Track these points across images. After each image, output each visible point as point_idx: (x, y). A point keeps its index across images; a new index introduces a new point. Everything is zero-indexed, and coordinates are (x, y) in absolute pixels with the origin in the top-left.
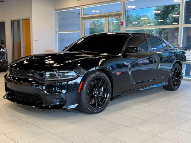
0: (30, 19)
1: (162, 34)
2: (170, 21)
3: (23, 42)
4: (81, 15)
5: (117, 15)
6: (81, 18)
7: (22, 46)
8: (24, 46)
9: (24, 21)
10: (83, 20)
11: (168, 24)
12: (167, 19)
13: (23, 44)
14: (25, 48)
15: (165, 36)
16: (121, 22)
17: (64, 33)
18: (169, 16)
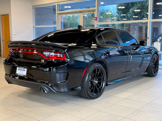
0: (9, 15)
1: (124, 26)
2: (130, 15)
3: (3, 36)
4: (58, 11)
5: (91, 11)
6: (57, 13)
7: (1, 39)
8: (3, 40)
9: (3, 16)
10: (59, 15)
11: (129, 17)
12: (128, 14)
13: (3, 38)
14: (4, 42)
15: (127, 28)
16: (95, 18)
17: (41, 27)
18: (130, 10)
